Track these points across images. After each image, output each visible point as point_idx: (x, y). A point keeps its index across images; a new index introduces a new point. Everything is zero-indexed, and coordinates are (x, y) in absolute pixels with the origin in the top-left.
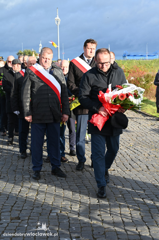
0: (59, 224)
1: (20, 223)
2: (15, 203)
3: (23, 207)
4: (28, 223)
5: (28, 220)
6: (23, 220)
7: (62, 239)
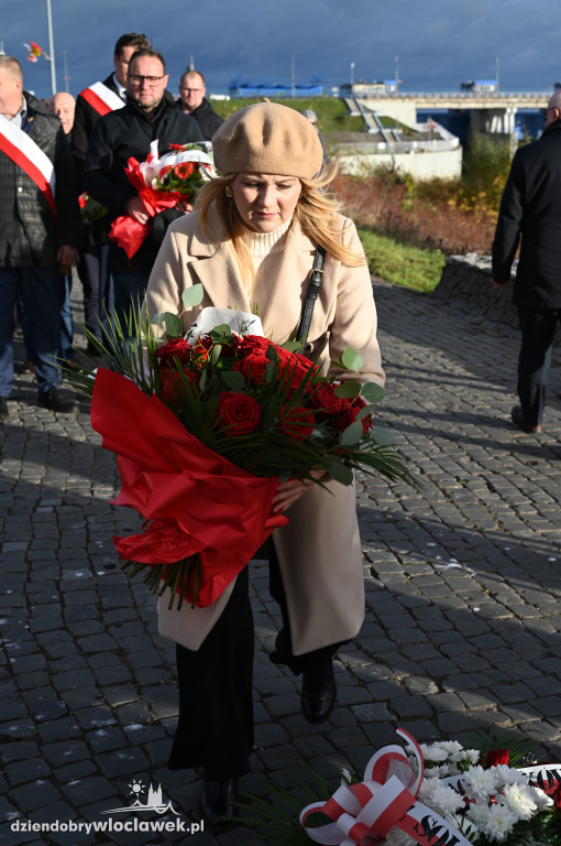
7: (67, 574)
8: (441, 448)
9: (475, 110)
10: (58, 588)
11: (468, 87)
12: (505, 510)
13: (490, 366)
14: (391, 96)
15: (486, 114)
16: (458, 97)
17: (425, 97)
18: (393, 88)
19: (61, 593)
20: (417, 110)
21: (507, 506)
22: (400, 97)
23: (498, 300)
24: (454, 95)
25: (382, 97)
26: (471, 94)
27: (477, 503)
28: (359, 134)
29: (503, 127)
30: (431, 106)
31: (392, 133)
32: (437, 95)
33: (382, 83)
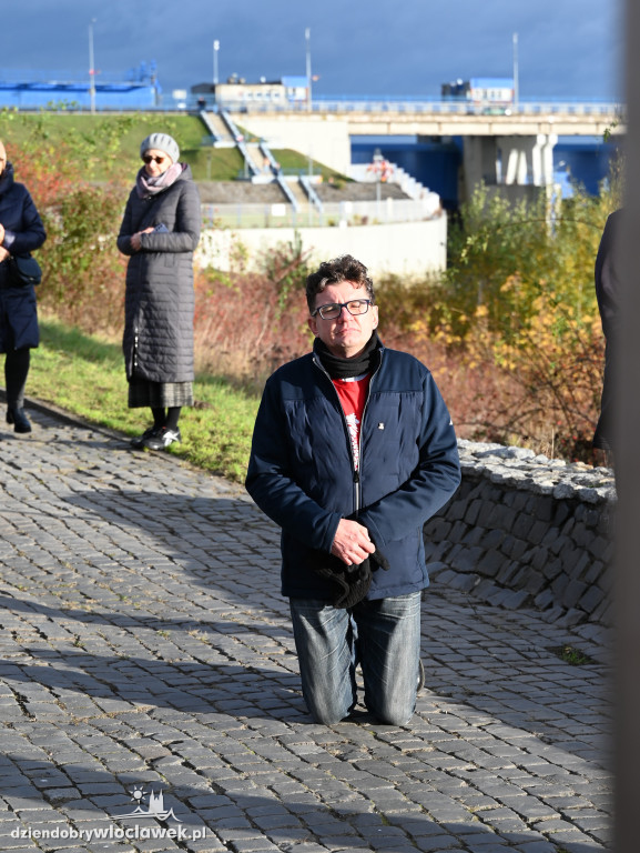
9: (472, 137)
11: (457, 92)
14: (298, 109)
15: (493, 147)
16: (436, 113)
17: (368, 111)
18: (301, 93)
20: (352, 136)
22: (316, 111)
23: (471, 527)
24: (428, 107)
25: (279, 110)
26: (462, 107)
28: (232, 185)
29: (530, 174)
30: (381, 129)
31: (300, 184)
32: (393, 107)
33: (279, 83)
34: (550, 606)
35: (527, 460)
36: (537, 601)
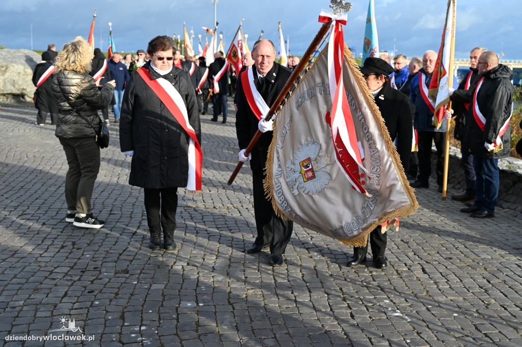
0: (183, 282)
1: (127, 278)
2: (126, 250)
3: (135, 256)
4: (138, 278)
5: (140, 274)
6: (132, 275)
7: (183, 304)
8: (398, 247)
10: (177, 311)
12: (431, 284)
13: (431, 202)
19: (178, 314)
21: (432, 282)
27: (415, 279)
33: (387, 52)
34: (460, 189)
35: (454, 150)
36: (456, 187)
